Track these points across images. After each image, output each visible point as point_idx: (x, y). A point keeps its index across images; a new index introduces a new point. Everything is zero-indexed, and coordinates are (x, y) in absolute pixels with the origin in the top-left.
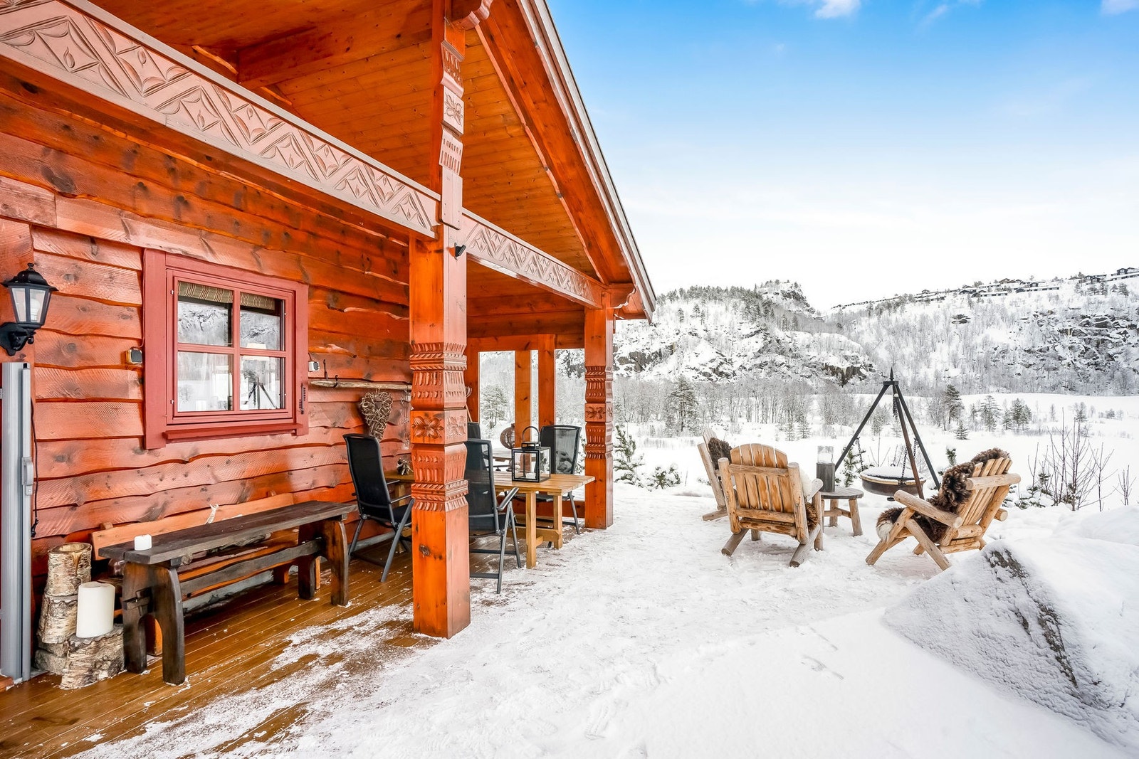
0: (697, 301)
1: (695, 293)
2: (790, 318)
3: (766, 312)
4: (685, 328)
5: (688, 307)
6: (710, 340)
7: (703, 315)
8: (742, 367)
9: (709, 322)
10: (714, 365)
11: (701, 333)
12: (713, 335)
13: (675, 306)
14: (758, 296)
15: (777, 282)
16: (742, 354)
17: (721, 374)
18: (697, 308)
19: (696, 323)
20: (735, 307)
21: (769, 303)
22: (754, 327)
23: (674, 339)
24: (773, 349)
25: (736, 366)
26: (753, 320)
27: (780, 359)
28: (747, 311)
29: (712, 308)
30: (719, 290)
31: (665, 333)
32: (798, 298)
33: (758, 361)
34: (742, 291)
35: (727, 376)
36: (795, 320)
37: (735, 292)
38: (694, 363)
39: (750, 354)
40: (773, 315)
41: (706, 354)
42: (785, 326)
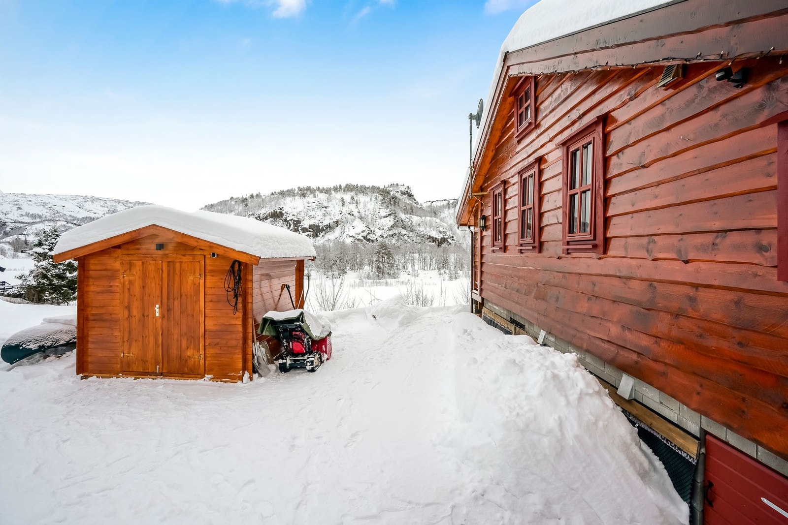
0: (353, 193)
1: (349, 188)
2: (409, 207)
3: (395, 203)
4: (345, 210)
5: (347, 197)
6: (361, 218)
7: (357, 203)
8: (382, 236)
9: (361, 206)
10: (365, 234)
11: (356, 214)
12: (363, 215)
13: (339, 195)
14: (388, 193)
15: (397, 185)
16: (381, 228)
17: (369, 240)
18: (353, 198)
19: (353, 207)
20: (376, 198)
21: (395, 198)
22: (388, 212)
23: (339, 217)
24: (400, 225)
25: (378, 235)
26: (387, 207)
27: (404, 232)
28: (383, 202)
29: (362, 198)
30: (365, 188)
31: (333, 213)
32: (410, 195)
33: (391, 233)
34: (378, 188)
35: (373, 241)
36: (411, 208)
37: (374, 189)
38: (352, 232)
39: (386, 228)
40: (399, 205)
41: (359, 227)
42: (405, 211)
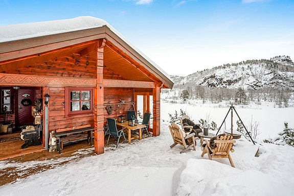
0: (249, 64)
1: (248, 62)
2: (285, 68)
3: (275, 66)
4: (244, 73)
5: (246, 67)
6: (253, 76)
7: (251, 68)
8: (265, 84)
9: (253, 70)
10: (255, 83)
11: (250, 73)
12: (254, 74)
13: (241, 66)
14: (272, 62)
15: (280, 56)
16: (265, 80)
17: (257, 86)
18: (249, 66)
19: (249, 71)
20: (263, 65)
21: (276, 63)
22: (270, 71)
23: (241, 76)
24: (277, 78)
25: (263, 84)
26: (269, 69)
27: (280, 81)
28: (267, 67)
29: (254, 66)
30: (257, 61)
31: (238, 74)
32: (289, 61)
33: (271, 82)
34: (265, 60)
35: (260, 86)
36: (287, 68)
37: (262, 61)
38: (248, 83)
39: (268, 80)
40: (277, 67)
41: (252, 80)
42: (283, 70)
